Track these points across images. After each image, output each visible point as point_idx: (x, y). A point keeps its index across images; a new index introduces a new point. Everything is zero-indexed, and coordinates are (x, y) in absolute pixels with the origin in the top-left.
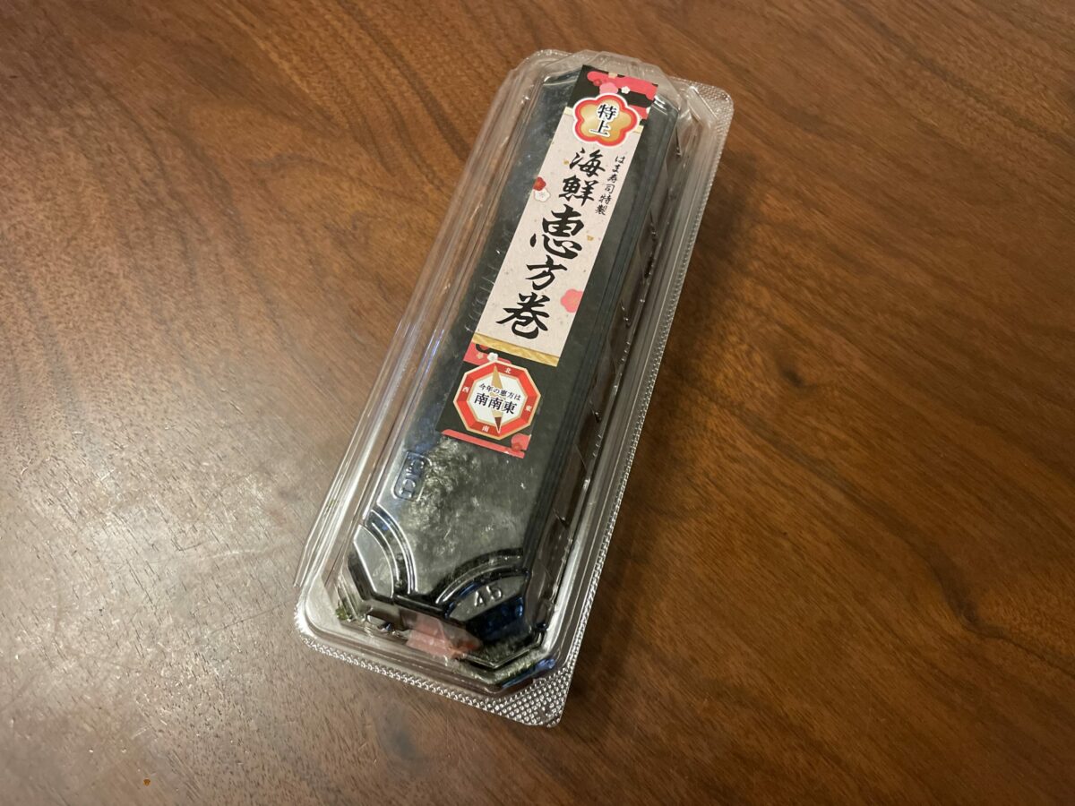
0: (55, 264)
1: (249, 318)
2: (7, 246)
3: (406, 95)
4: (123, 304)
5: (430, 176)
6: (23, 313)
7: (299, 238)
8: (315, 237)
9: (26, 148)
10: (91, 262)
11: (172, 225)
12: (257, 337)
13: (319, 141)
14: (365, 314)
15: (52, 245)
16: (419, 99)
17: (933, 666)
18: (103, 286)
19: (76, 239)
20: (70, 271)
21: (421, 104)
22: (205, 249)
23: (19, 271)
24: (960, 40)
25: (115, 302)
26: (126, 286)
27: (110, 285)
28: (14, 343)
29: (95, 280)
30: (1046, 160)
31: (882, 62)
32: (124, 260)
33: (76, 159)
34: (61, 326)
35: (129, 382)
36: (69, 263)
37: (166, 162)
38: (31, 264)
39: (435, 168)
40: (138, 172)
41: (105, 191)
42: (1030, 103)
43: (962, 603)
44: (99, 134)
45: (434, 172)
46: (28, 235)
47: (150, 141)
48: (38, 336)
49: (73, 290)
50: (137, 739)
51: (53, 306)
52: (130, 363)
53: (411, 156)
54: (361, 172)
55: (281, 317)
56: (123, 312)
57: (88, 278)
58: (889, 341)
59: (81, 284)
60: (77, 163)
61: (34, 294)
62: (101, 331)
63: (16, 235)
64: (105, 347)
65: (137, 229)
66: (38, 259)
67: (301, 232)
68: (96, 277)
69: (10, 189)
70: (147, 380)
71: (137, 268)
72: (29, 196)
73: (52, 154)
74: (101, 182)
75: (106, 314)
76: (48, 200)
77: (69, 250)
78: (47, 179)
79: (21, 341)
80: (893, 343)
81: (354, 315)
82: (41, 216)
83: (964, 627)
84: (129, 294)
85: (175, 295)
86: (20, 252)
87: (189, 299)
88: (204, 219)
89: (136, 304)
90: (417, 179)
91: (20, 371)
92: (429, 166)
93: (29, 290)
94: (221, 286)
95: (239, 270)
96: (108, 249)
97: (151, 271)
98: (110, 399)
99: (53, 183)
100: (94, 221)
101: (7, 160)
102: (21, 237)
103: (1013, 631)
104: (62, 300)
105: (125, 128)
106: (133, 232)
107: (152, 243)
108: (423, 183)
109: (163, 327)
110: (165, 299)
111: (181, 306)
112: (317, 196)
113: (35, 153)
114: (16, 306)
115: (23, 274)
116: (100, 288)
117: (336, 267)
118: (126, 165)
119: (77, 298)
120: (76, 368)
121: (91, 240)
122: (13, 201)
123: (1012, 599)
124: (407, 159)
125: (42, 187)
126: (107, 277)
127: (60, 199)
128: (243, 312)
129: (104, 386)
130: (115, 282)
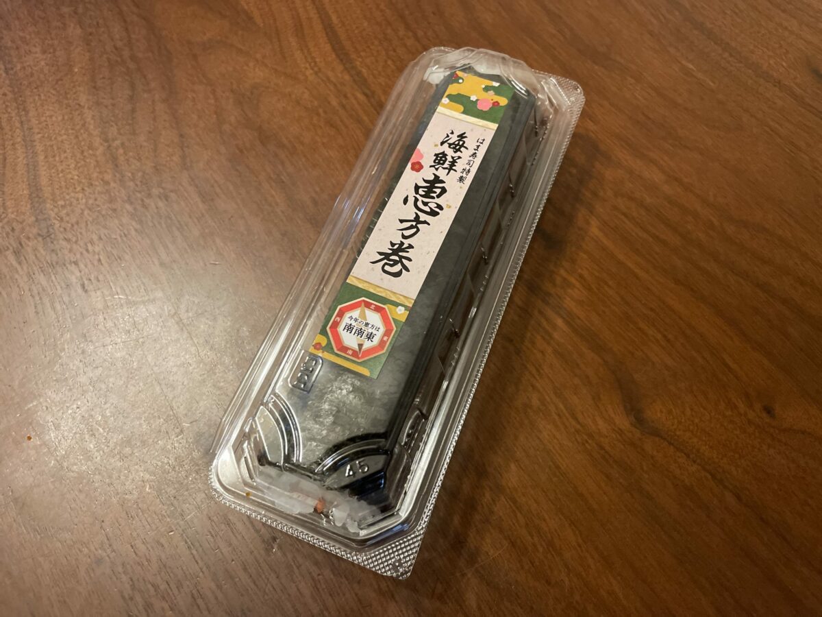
0: (45, 95)
1: (166, 145)
2: (17, 80)
3: (308, 8)
4: (84, 125)
5: (313, 64)
6: (18, 125)
7: (211, 96)
8: (222, 96)
9: (43, 19)
10: (69, 96)
11: (127, 78)
12: (168, 159)
13: (240, 32)
14: (246, 152)
15: (46, 82)
16: (316, 11)
17: (602, 448)
18: (73, 112)
19: (62, 80)
20: (53, 100)
21: (317, 15)
22: (146, 95)
23: (21, 96)
24: (729, 12)
25: (78, 124)
26: (88, 115)
27: (77, 112)
28: (7, 143)
29: (69, 108)
30: (775, 103)
31: (663, 20)
32: (90, 97)
33: (74, 28)
34: (40, 135)
35: (76, 177)
36: (54, 95)
37: (133, 36)
38: (29, 94)
39: (317, 60)
40: (112, 40)
41: (89, 51)
42: (771, 62)
43: (634, 408)
44: (92, 13)
45: (315, 62)
46: (32, 74)
47: (125, 21)
48: (23, 140)
49: (52, 113)
50: (29, 409)
51: (37, 122)
52: (79, 165)
53: (302, 50)
54: (264, 57)
55: (188, 147)
56: (82, 131)
57: (65, 106)
58: (623, 217)
59: (59, 110)
60: (74, 31)
61: (27, 112)
62: (65, 142)
63: (24, 73)
64: (65, 152)
65: (104, 78)
66: (35, 90)
67: (214, 92)
68: (70, 106)
69: (27, 44)
70: (88, 177)
71: (98, 104)
72: (38, 49)
73: (59, 24)
74: (87, 45)
75: (70, 131)
76: (50, 53)
77: (57, 86)
78: (52, 39)
79: (11, 142)
80: (625, 220)
81: (237, 151)
82: (43, 63)
83: (631, 424)
84: (89, 120)
85: (119, 124)
86: (24, 85)
87: (127, 127)
88: (150, 76)
89: (92, 127)
90: (303, 66)
91: (7, 161)
92: (313, 58)
93: (24, 110)
94: (152, 122)
95: (166, 112)
96: (82, 89)
97: (106, 107)
98: (60, 187)
99: (56, 42)
100: (76, 70)
101: (29, 25)
102: (27, 76)
103: (670, 433)
104: (44, 118)
105: (111, 11)
106: (100, 79)
107: (112, 88)
108: (307, 68)
109: (106, 144)
110: (112, 126)
111: (122, 131)
112: (231, 69)
113: (48, 22)
114: (14, 119)
115: (23, 99)
116: (71, 113)
117: (233, 119)
118: (106, 36)
119: (54, 119)
120: (43, 164)
121: (72, 82)
122: (27, 52)
123: (674, 410)
124: (299, 52)
125: (48, 44)
126: (77, 106)
127: (58, 53)
128: (162, 140)
129: (59, 178)
130: (81, 112)
